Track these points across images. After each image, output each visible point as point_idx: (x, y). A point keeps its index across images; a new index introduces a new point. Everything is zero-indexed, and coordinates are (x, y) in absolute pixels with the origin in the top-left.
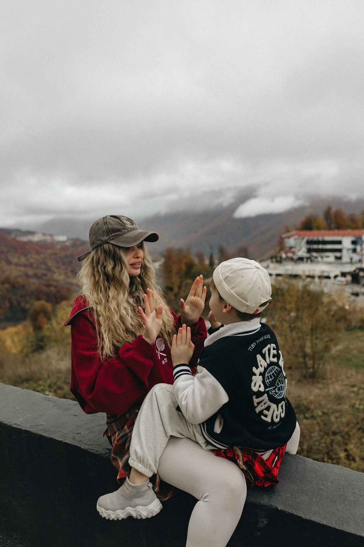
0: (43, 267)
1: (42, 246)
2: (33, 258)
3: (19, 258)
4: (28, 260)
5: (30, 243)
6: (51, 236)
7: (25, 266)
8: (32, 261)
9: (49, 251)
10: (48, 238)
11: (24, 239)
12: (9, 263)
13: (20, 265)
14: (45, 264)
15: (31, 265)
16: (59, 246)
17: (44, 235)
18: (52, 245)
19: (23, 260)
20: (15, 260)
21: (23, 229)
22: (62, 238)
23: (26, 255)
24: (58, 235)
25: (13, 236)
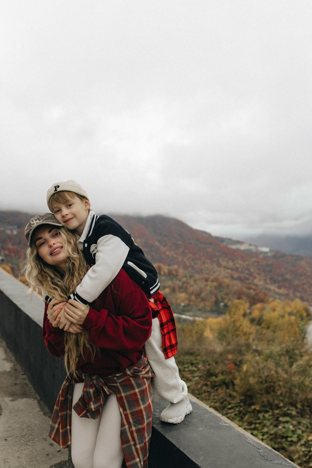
0: (247, 272)
1: (247, 254)
2: (239, 263)
3: (228, 262)
4: (235, 265)
5: (238, 250)
6: (256, 246)
7: (232, 269)
8: (238, 265)
9: (253, 260)
10: (253, 248)
11: (234, 247)
12: (219, 265)
13: (228, 269)
14: (249, 270)
15: (237, 269)
16: (261, 256)
17: (250, 245)
18: (257, 254)
19: (231, 264)
20: (224, 264)
21: (234, 239)
22: (265, 249)
23: (233, 261)
24: (262, 246)
25: (225, 243)
